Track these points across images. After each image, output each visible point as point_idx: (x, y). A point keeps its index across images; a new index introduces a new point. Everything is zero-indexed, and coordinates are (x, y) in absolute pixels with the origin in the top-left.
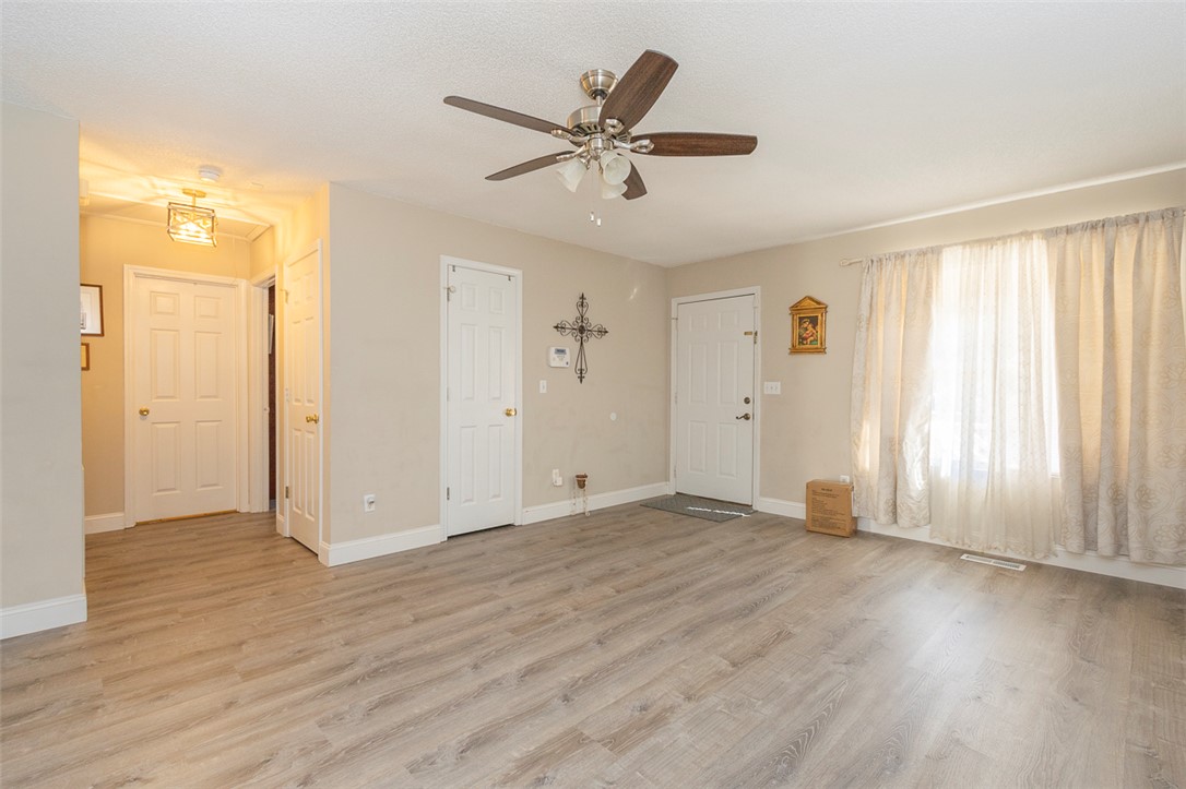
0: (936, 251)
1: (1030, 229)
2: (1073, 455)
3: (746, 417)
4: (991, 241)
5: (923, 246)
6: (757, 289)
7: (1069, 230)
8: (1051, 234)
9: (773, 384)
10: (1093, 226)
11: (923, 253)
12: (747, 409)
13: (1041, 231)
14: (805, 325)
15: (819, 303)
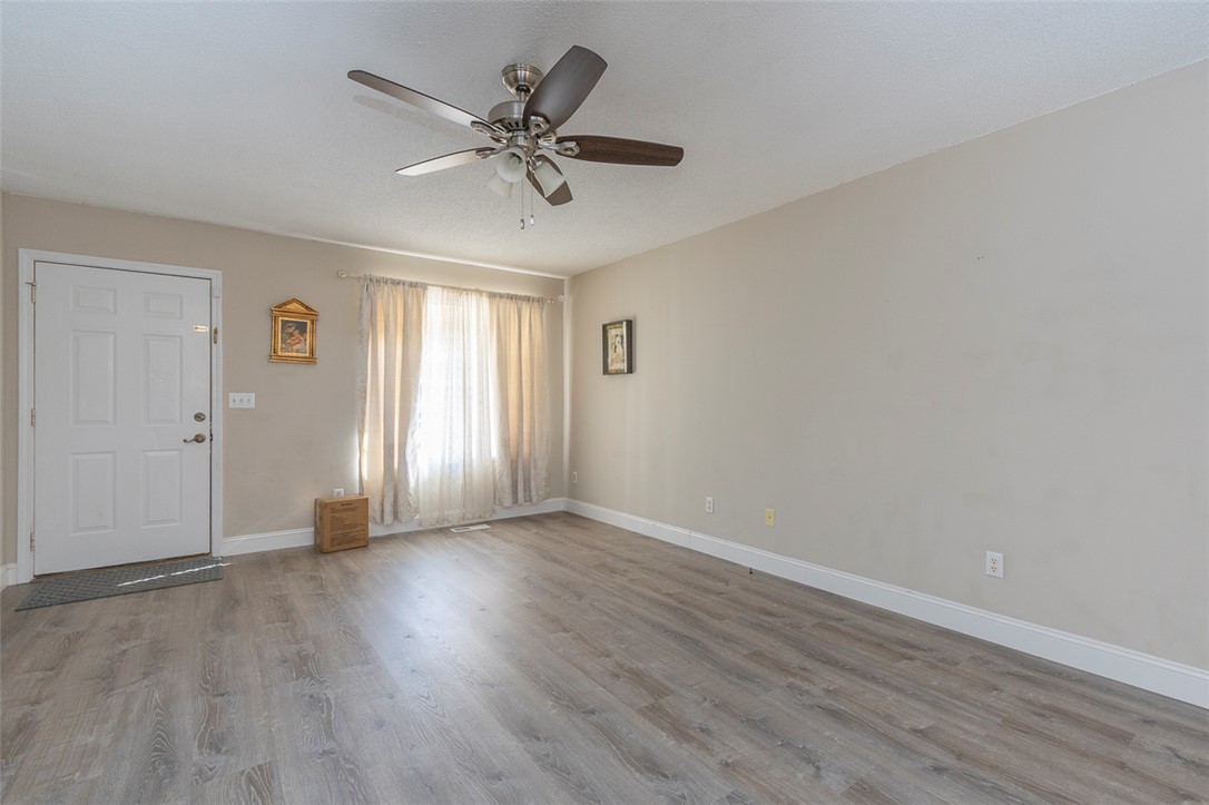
0: (424, 287)
1: (481, 288)
2: (505, 443)
3: (199, 439)
4: (459, 290)
5: (414, 280)
6: (216, 275)
7: (501, 296)
8: (492, 296)
9: (245, 396)
10: (511, 297)
11: (412, 285)
12: (202, 428)
13: (487, 292)
14: (290, 330)
15: (307, 307)
